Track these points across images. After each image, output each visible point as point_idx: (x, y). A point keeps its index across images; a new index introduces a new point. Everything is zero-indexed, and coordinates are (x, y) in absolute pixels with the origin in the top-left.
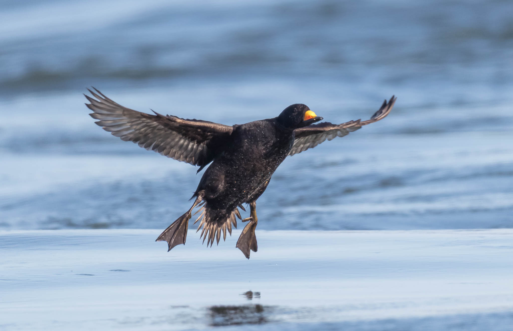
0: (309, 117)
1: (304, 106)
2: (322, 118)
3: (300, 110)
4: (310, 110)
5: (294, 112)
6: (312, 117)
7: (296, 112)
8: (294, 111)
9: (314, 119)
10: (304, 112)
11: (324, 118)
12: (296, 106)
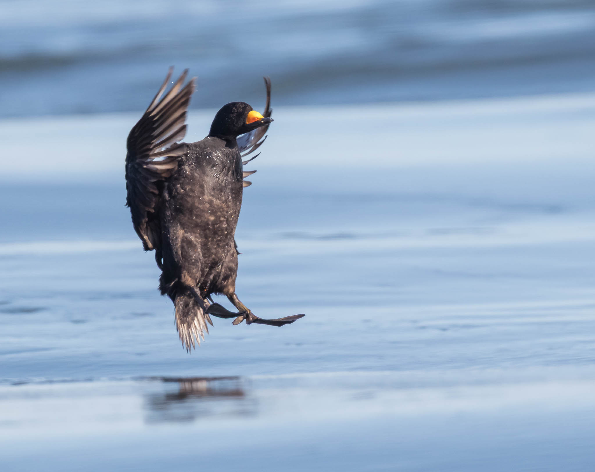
0: (254, 118)
1: (246, 105)
2: (272, 120)
3: (241, 110)
4: (253, 110)
5: (233, 113)
6: (258, 118)
7: (235, 113)
8: (233, 111)
9: (262, 121)
10: (246, 113)
11: (274, 120)
12: (234, 104)
